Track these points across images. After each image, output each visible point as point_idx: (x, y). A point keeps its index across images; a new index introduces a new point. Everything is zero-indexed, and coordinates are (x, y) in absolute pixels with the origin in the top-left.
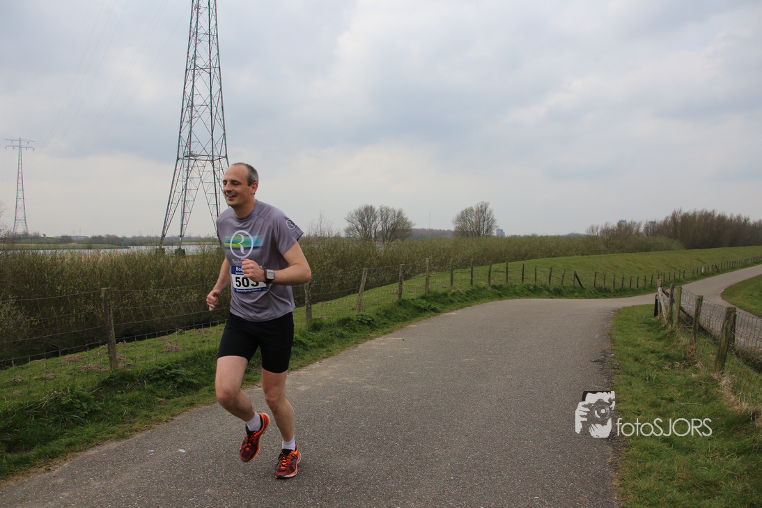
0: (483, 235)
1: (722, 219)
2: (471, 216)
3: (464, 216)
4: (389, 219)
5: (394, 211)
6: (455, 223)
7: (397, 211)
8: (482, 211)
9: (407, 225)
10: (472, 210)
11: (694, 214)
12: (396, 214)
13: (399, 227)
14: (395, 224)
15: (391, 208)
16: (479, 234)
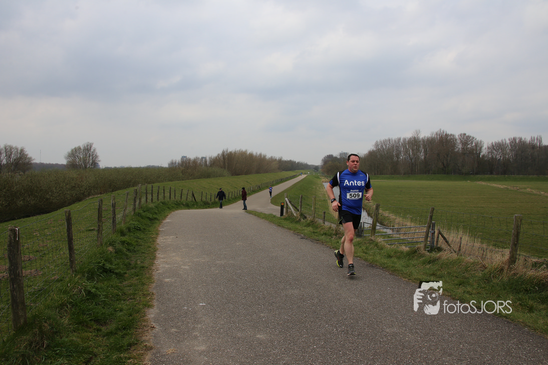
0: (89, 167)
1: (251, 155)
2: (79, 153)
3: (74, 153)
4: (13, 156)
5: (17, 149)
6: (66, 158)
7: (20, 149)
8: (88, 149)
9: (27, 161)
10: (80, 148)
11: (235, 153)
12: (19, 151)
13: (21, 162)
14: (17, 159)
15: (14, 146)
16: (86, 167)
